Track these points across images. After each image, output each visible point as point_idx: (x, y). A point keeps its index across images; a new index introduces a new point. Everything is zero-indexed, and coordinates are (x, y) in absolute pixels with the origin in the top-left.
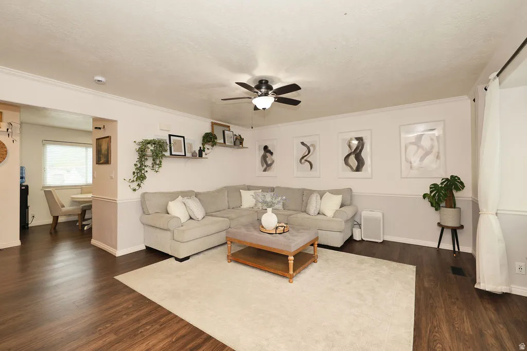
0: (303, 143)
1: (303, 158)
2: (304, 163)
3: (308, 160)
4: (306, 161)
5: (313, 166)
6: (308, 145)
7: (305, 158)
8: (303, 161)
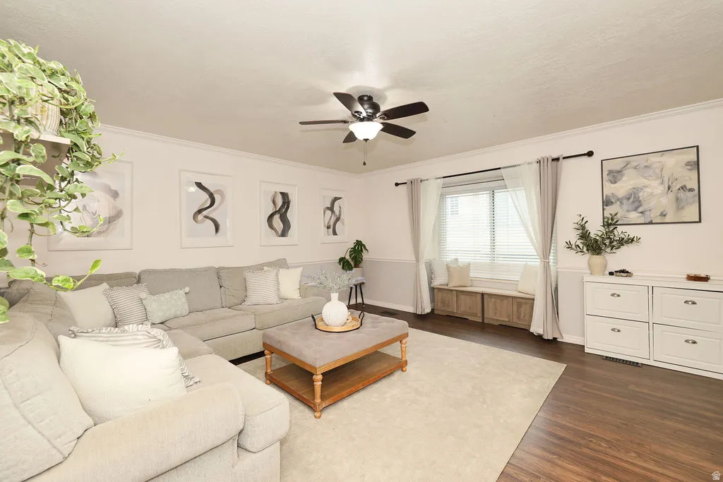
0: (199, 185)
1: (200, 211)
2: (202, 221)
3: (211, 216)
4: (206, 217)
5: (221, 228)
6: (212, 190)
7: (205, 213)
8: (200, 217)
